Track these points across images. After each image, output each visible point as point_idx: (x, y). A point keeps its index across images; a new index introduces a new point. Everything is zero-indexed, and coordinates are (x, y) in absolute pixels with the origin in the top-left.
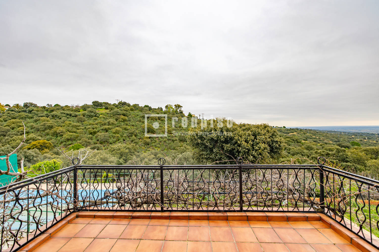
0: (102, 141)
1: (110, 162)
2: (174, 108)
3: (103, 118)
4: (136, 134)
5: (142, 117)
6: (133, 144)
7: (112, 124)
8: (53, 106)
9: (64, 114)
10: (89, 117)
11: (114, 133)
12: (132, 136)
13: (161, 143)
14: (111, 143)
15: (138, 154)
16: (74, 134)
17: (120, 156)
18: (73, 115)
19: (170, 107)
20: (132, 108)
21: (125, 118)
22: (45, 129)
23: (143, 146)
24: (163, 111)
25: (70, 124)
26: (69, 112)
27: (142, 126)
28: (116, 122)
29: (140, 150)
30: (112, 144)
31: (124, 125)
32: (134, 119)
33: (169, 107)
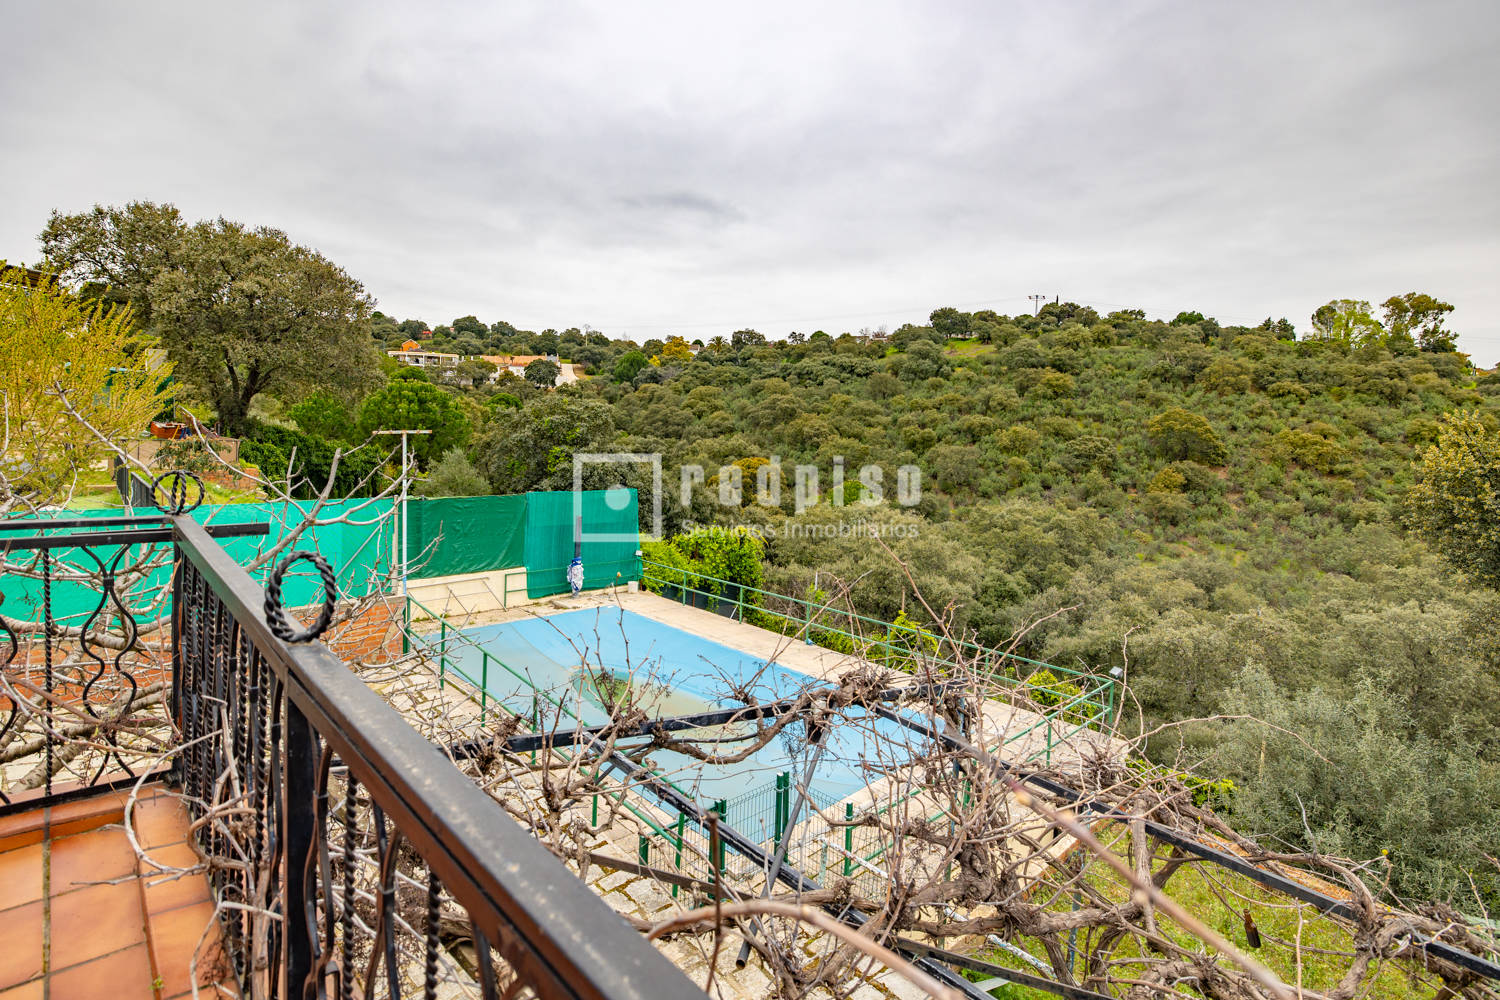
0: (949, 482)
1: (954, 577)
2: (1383, 321)
3: (965, 383)
4: (1110, 460)
5: (1155, 375)
6: (1087, 510)
7: (999, 408)
8: (806, 338)
9: (834, 365)
10: (912, 376)
11: (1006, 449)
12: (1088, 471)
13: (1254, 525)
14: (985, 495)
15: (1106, 561)
16: (855, 443)
17: (1013, 557)
18: (858, 370)
19: (1352, 314)
20: (1104, 332)
21: (1061, 381)
22: (776, 420)
23: (1142, 525)
24: (1299, 338)
25: (847, 403)
26: (847, 360)
27: (1150, 422)
28: (1017, 401)
29: (1122, 545)
30: (989, 498)
31: (1053, 414)
32: (1107, 385)
33: (1341, 312)
